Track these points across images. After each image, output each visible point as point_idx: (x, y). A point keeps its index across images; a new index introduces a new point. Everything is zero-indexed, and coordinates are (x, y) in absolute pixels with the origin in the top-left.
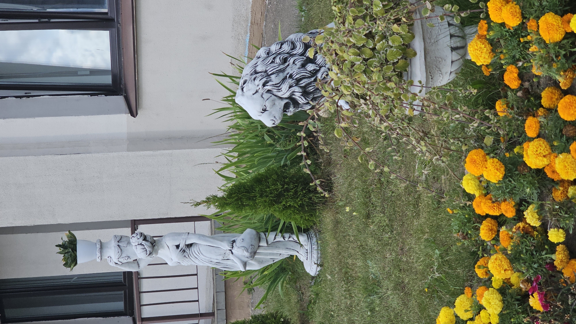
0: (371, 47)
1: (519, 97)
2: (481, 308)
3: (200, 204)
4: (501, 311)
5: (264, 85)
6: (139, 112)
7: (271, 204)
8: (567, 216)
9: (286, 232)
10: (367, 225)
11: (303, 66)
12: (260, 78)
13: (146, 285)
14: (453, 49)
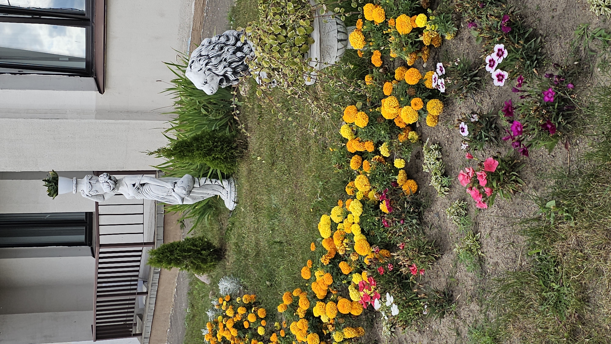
0: (284, 35)
1: (381, 72)
2: (348, 213)
3: (153, 153)
4: (361, 215)
5: (206, 65)
6: (105, 91)
7: (205, 156)
8: (406, 150)
9: (213, 178)
10: (272, 171)
11: (234, 53)
12: (204, 59)
13: (103, 220)
14: (339, 41)
